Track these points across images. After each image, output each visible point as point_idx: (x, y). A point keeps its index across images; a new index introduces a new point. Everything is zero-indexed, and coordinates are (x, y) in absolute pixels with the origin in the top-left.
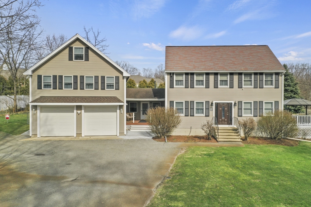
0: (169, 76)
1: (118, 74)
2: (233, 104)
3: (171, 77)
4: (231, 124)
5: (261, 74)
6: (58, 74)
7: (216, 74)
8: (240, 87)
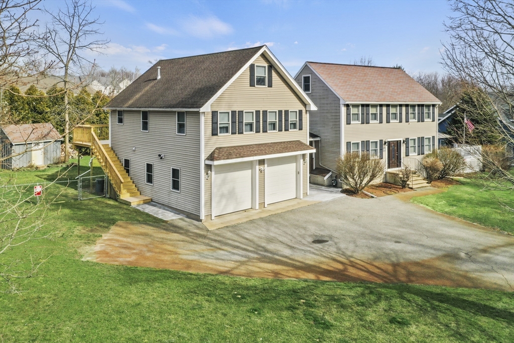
0: (346, 108)
1: (302, 108)
2: (402, 142)
3: (347, 109)
4: (400, 166)
5: (423, 105)
6: (237, 109)
7: (388, 106)
8: (407, 121)
